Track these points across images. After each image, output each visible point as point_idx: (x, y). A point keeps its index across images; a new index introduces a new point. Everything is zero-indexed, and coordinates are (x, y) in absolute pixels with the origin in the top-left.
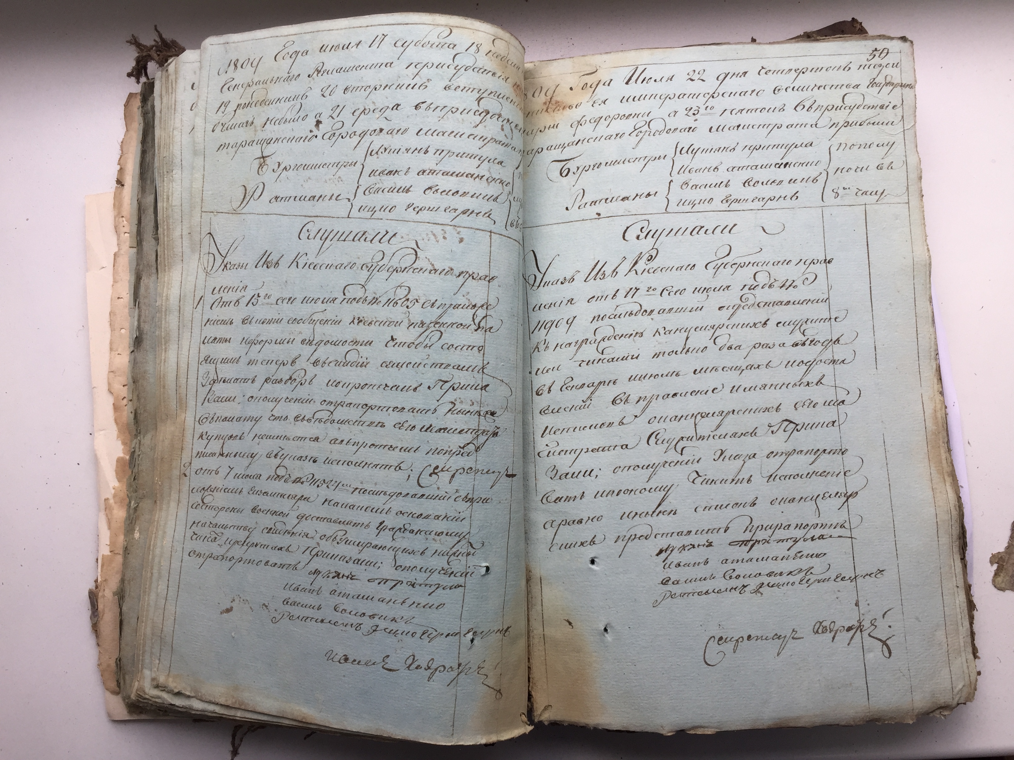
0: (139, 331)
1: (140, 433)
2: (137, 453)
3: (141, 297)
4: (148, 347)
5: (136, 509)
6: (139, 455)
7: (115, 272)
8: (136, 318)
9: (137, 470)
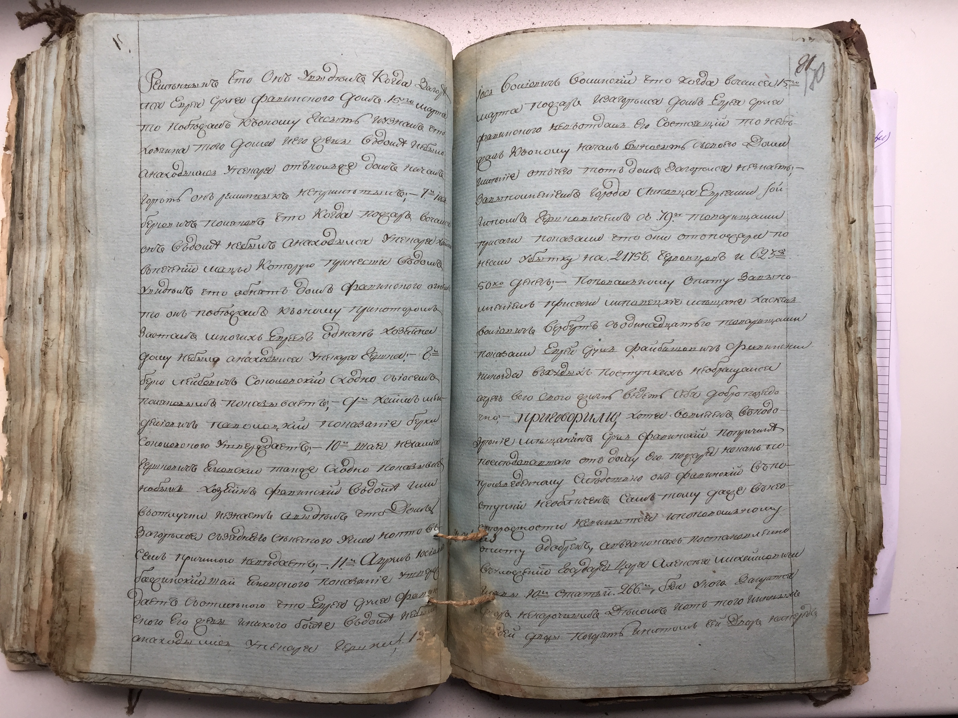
0: (11, 301)
1: (11, 400)
2: (9, 419)
3: (13, 267)
4: (17, 318)
5: (9, 473)
6: (10, 421)
9: (9, 434)
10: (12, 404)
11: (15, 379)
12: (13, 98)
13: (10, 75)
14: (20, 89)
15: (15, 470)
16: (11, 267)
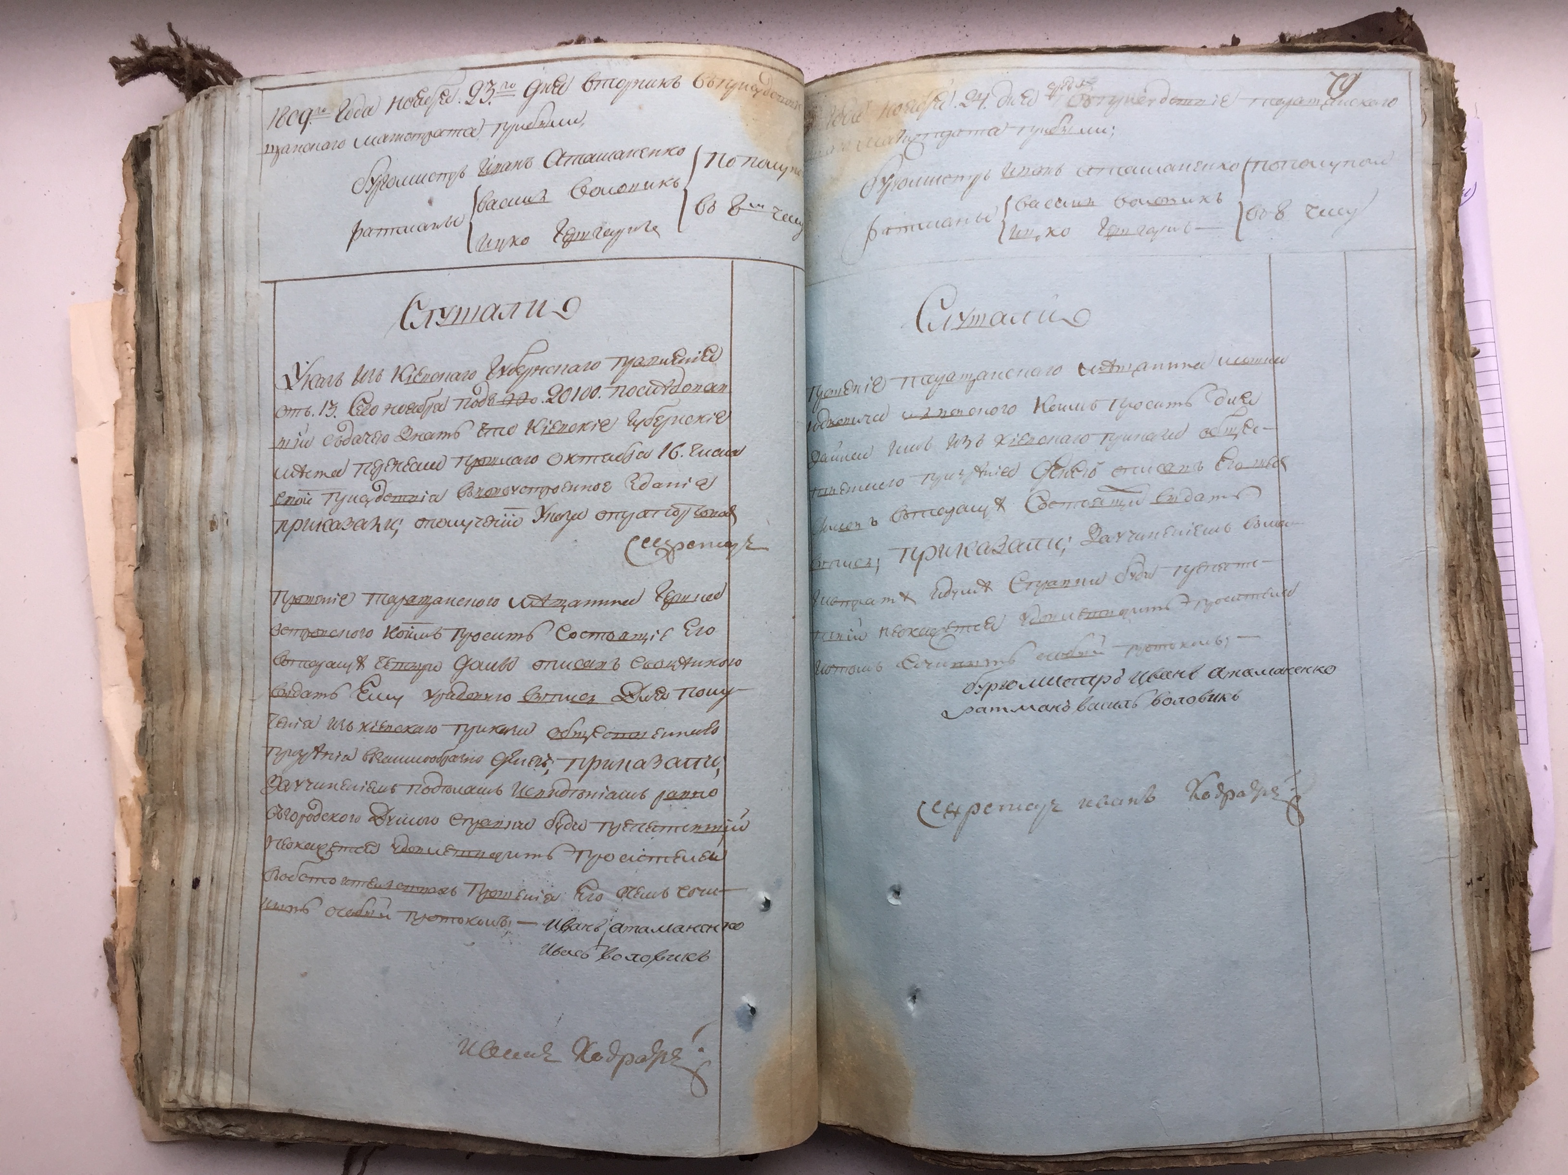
0: (146, 536)
1: (151, 700)
2: (150, 732)
3: (146, 482)
4: (158, 566)
5: (153, 820)
6: (153, 736)
7: (117, 434)
8: (141, 516)
9: (150, 760)
10: (155, 706)
11: (157, 666)
12: (128, 200)
13: (122, 163)
14: (142, 184)
15: (165, 815)
16: (142, 482)
